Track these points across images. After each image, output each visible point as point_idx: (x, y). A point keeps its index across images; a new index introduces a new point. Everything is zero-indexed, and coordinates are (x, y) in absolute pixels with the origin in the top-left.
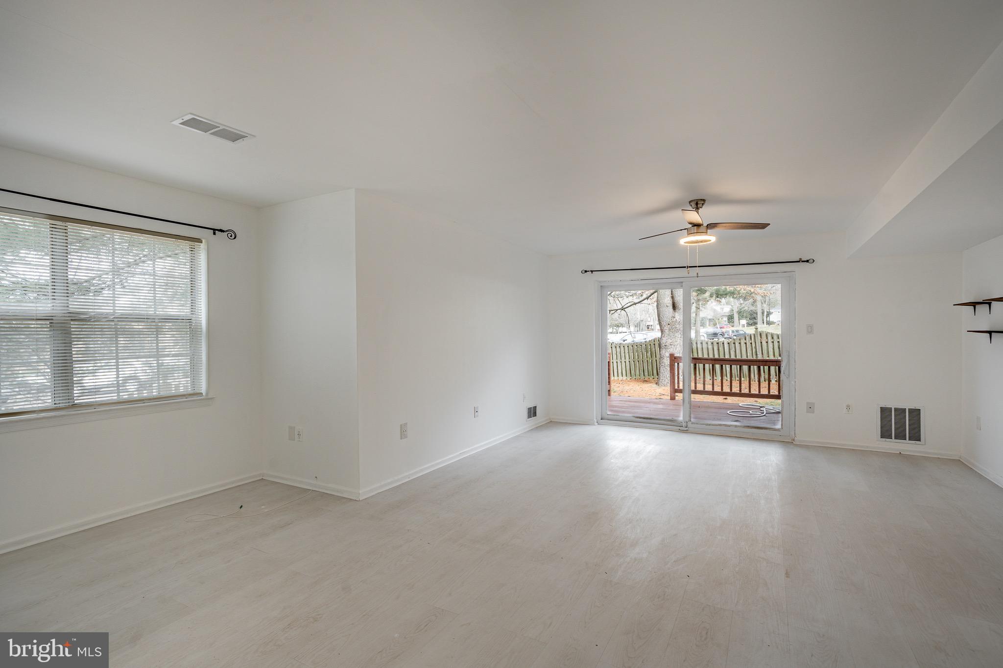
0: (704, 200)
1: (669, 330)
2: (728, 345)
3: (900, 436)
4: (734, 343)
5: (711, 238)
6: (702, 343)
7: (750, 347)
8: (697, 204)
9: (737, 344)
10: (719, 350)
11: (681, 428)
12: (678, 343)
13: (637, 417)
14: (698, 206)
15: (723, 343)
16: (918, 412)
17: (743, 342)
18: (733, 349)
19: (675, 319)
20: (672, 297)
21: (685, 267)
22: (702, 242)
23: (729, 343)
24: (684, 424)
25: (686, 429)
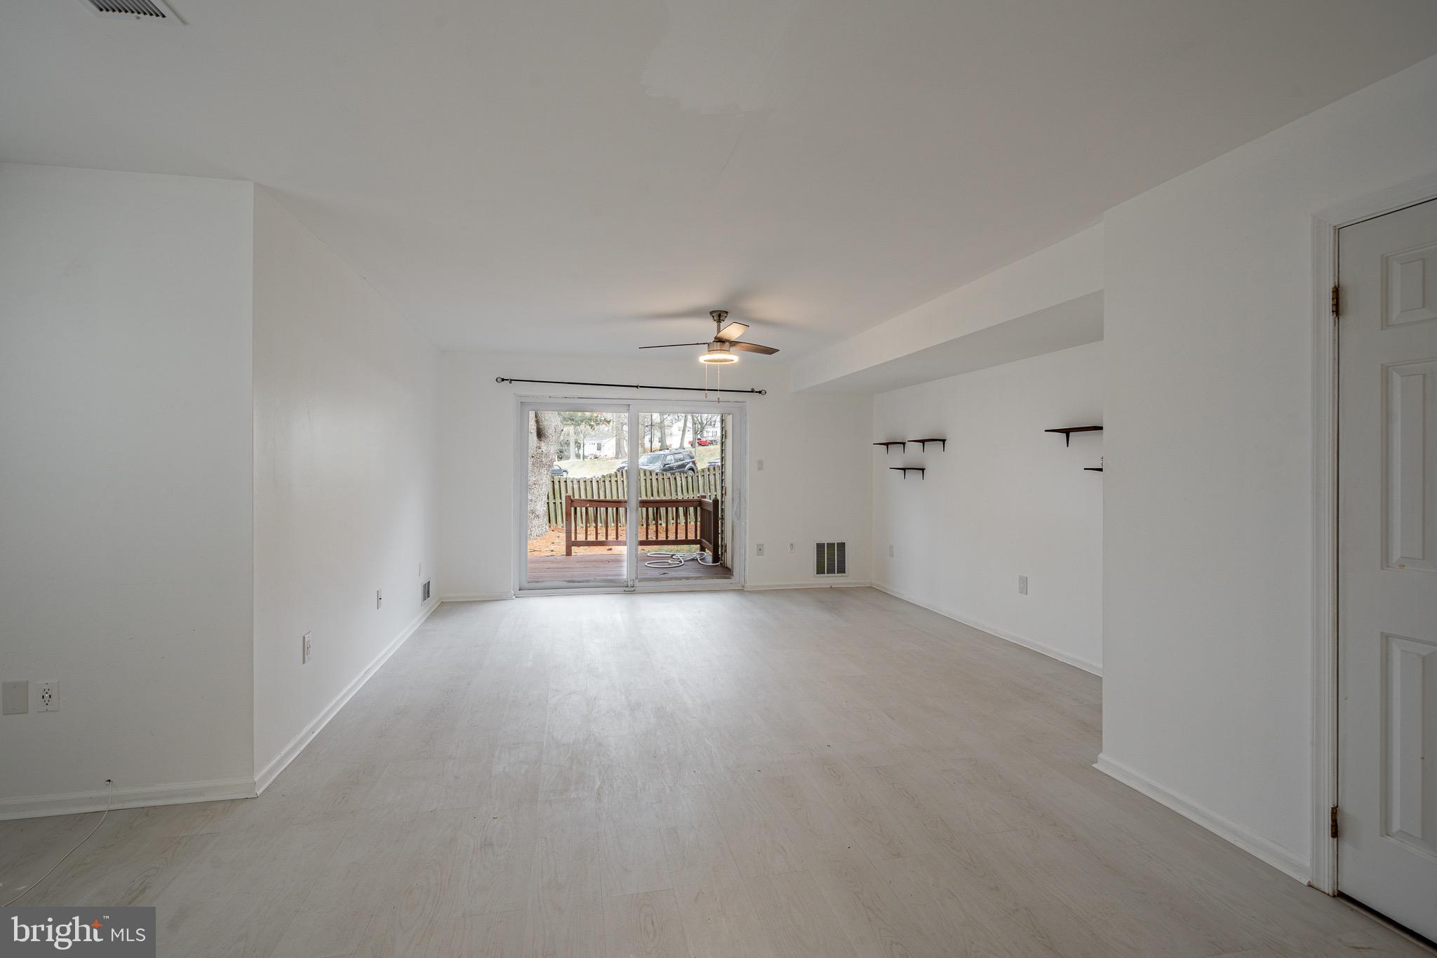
0: (727, 313)
1: (533, 464)
2: (596, 483)
3: (831, 571)
4: (604, 481)
5: (733, 357)
6: (566, 482)
7: (622, 486)
8: (720, 316)
9: (607, 482)
10: (586, 490)
11: (627, 589)
12: (544, 481)
13: (569, 582)
14: (721, 318)
15: (591, 481)
16: (842, 546)
17: (613, 479)
18: (603, 489)
19: (540, 450)
20: (537, 422)
21: (641, 387)
22: (721, 361)
23: (597, 481)
24: (630, 583)
25: (632, 589)
